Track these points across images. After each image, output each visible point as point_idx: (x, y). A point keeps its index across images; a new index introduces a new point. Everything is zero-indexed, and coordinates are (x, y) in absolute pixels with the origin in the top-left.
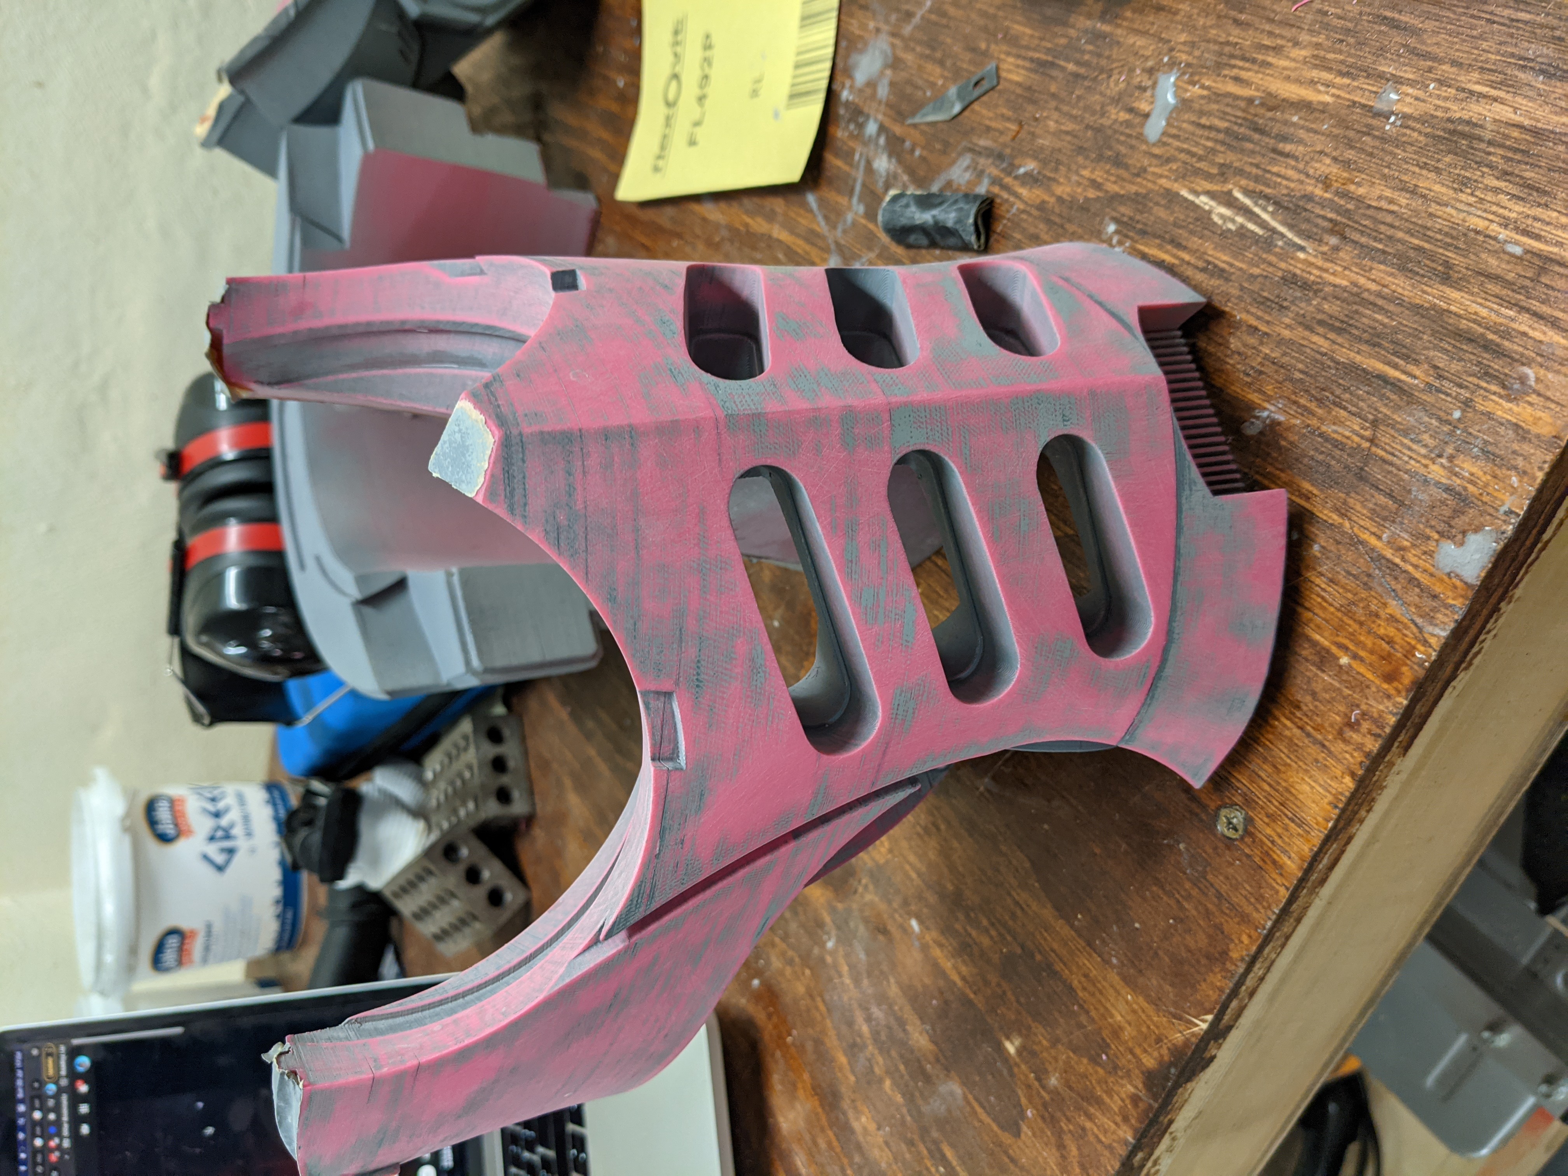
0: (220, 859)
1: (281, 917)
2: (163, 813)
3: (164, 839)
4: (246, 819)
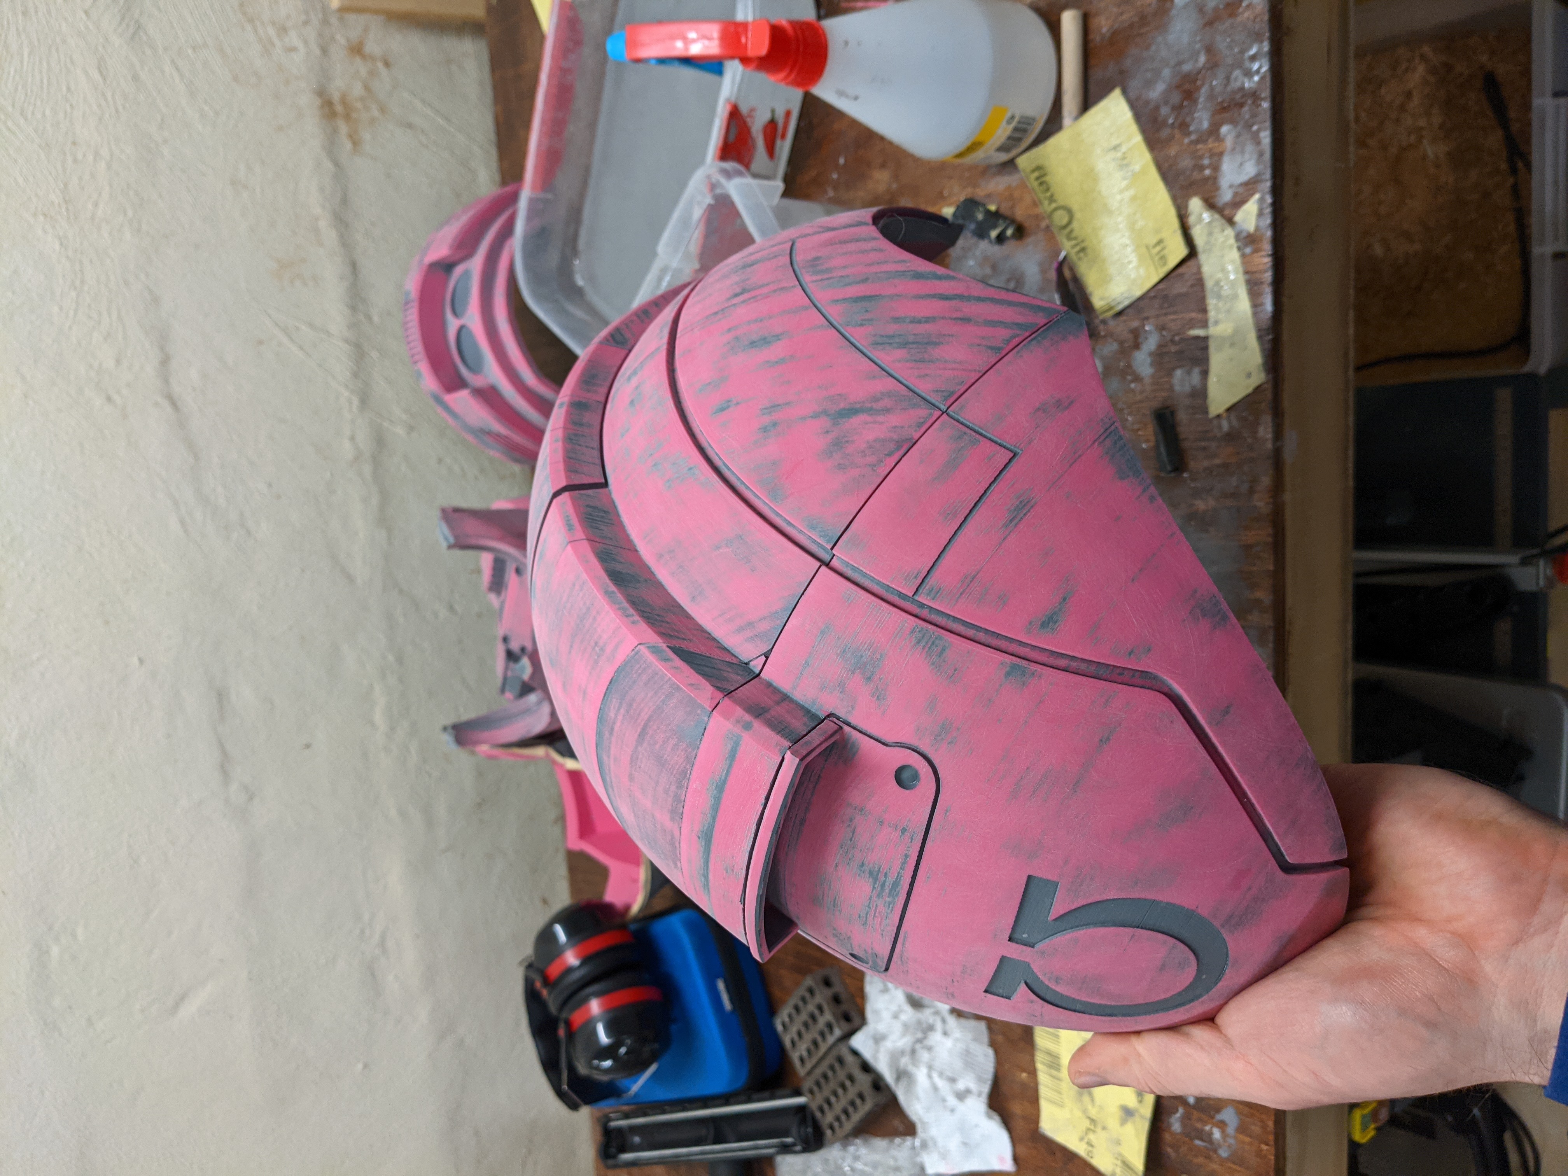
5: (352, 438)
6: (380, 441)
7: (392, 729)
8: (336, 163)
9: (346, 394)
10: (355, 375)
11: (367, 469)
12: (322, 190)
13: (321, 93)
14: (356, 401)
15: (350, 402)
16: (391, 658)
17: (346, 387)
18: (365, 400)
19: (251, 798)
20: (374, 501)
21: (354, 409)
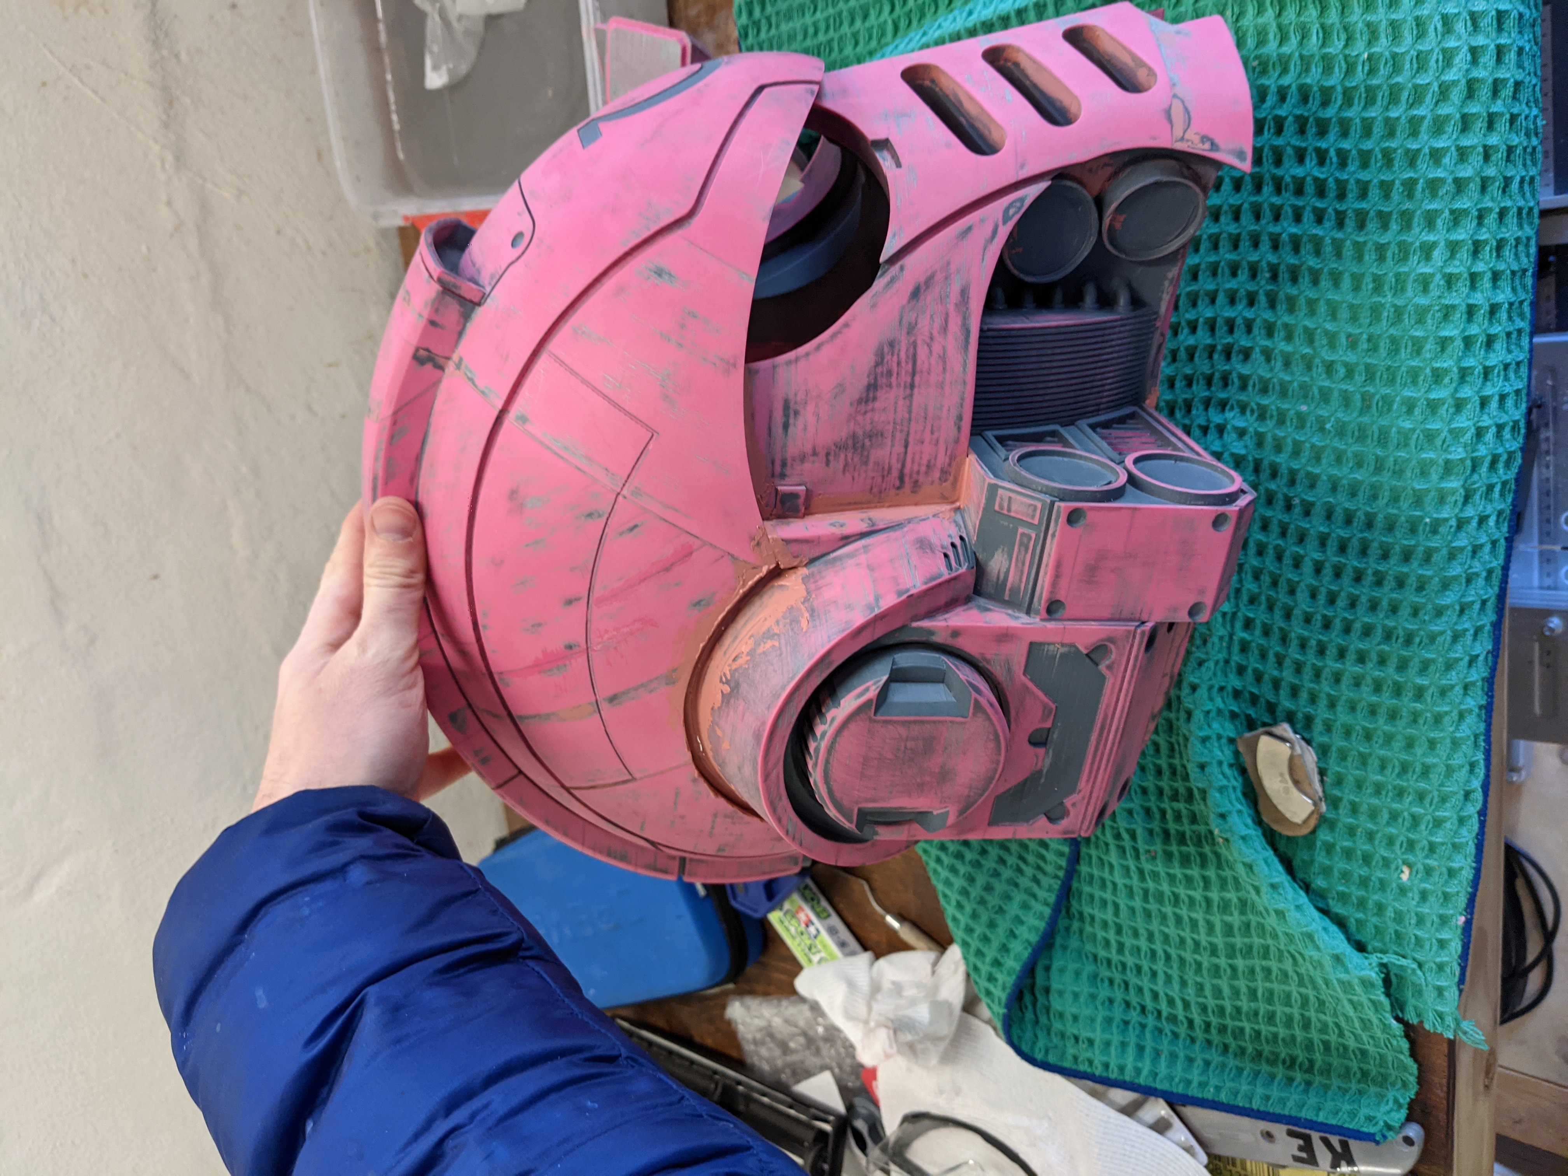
5: (169, 203)
6: (204, 207)
7: (256, 554)
9: (156, 148)
10: (166, 126)
11: (192, 242)
14: (170, 158)
15: (163, 160)
16: (244, 469)
17: (155, 140)
18: (179, 158)
19: (92, 641)
20: (205, 280)
21: (167, 166)
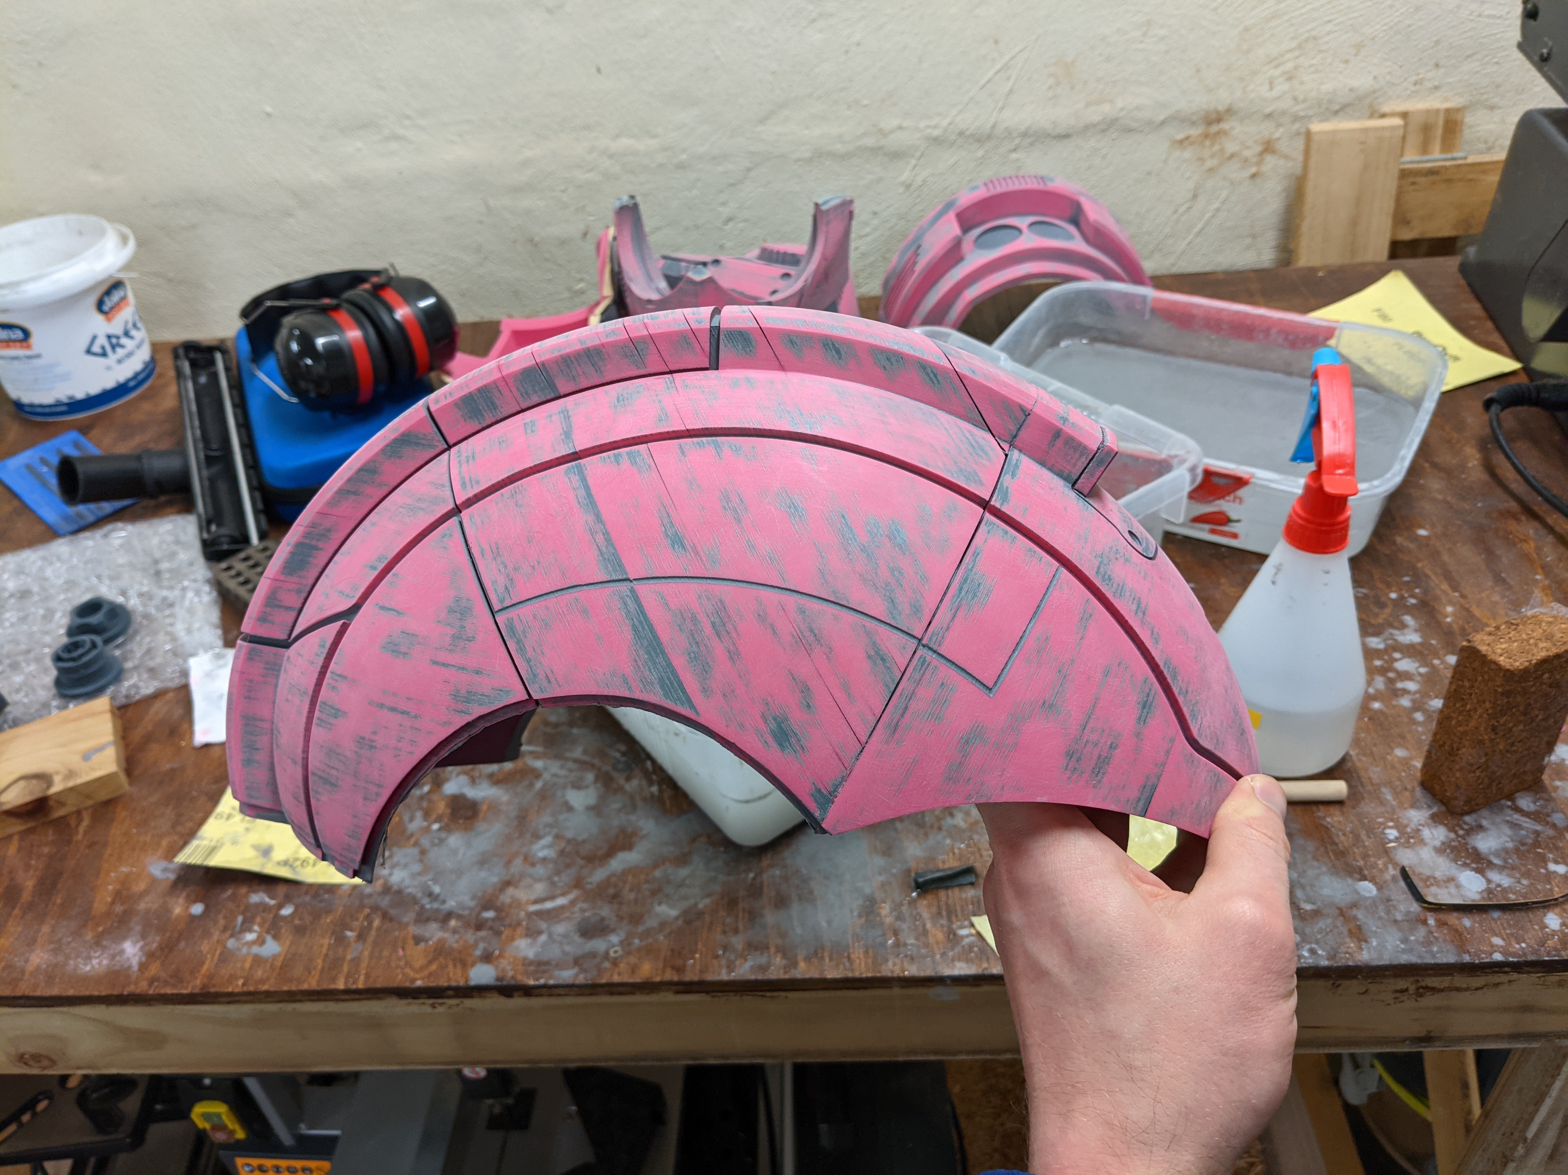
0: (96, 348)
1: (58, 404)
2: (116, 296)
3: (100, 306)
4: (130, 355)
5: (900, 128)
6: (897, 155)
7: (611, 156)
8: (1163, 123)
9: (944, 123)
10: (961, 134)
11: (870, 142)
12: (1138, 108)
13: (1230, 111)
14: (936, 133)
15: (935, 127)
16: (684, 157)
17: (951, 124)
18: (936, 141)
19: (549, 11)
20: (839, 147)
21: (929, 131)
